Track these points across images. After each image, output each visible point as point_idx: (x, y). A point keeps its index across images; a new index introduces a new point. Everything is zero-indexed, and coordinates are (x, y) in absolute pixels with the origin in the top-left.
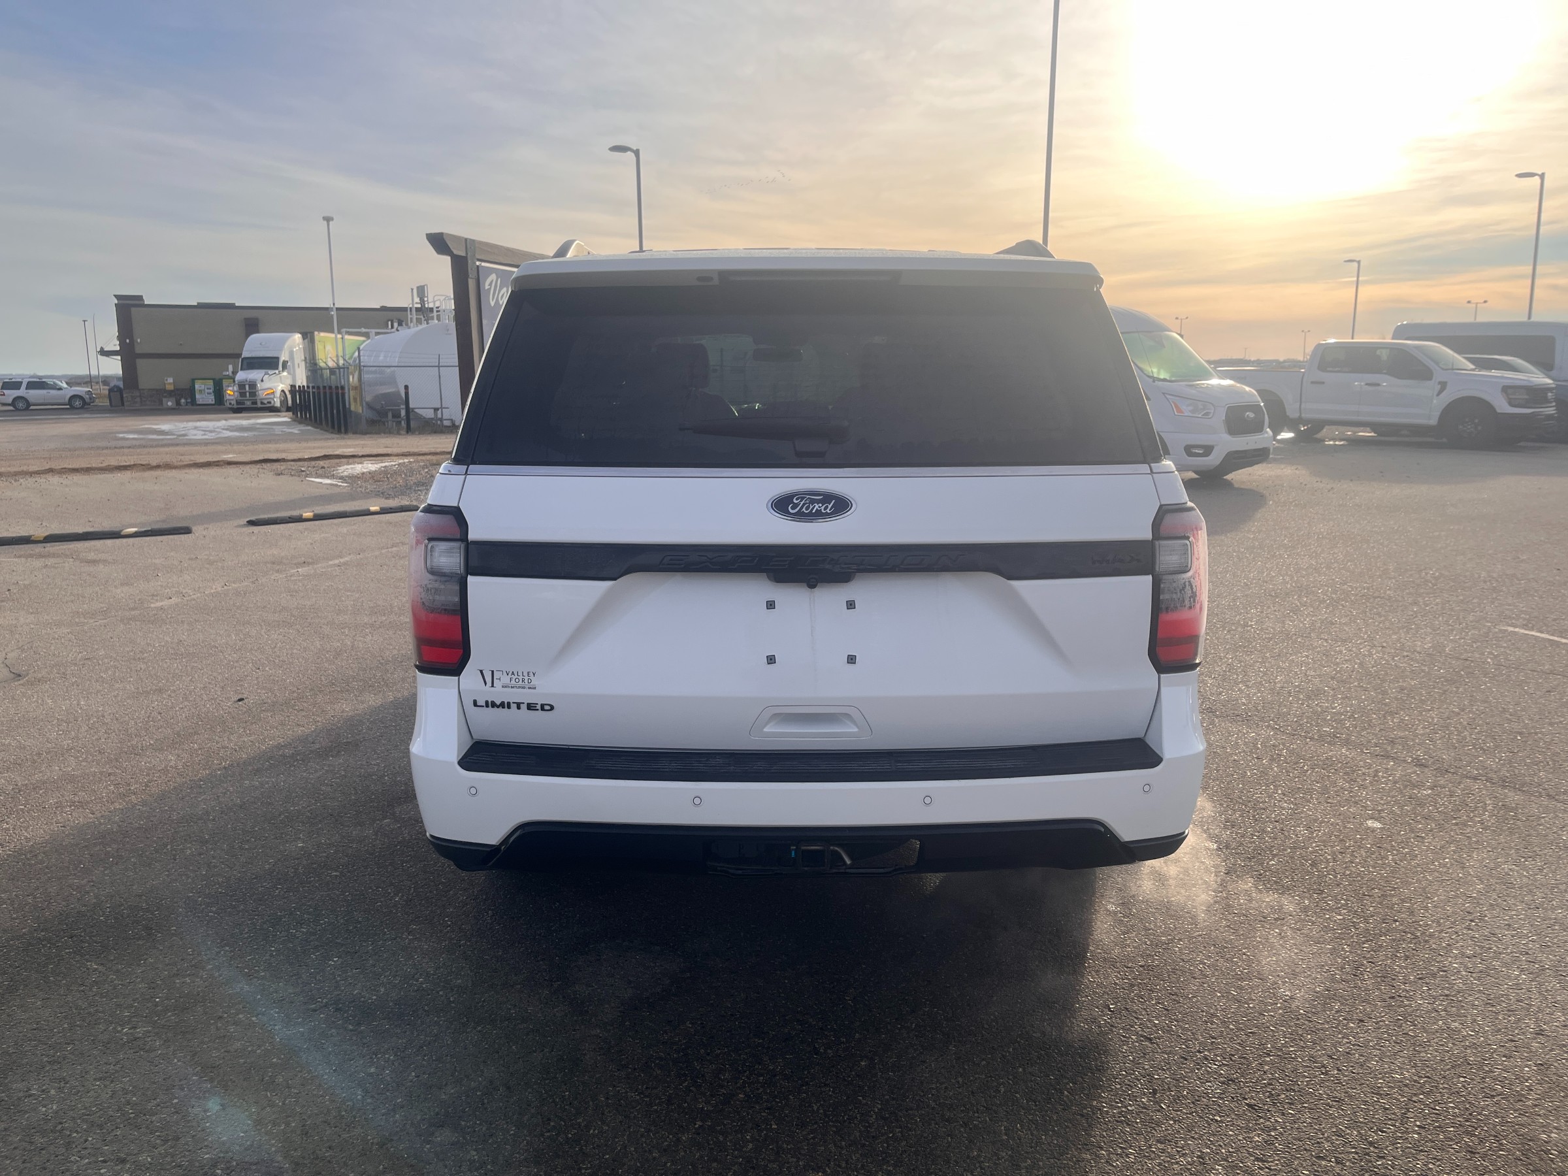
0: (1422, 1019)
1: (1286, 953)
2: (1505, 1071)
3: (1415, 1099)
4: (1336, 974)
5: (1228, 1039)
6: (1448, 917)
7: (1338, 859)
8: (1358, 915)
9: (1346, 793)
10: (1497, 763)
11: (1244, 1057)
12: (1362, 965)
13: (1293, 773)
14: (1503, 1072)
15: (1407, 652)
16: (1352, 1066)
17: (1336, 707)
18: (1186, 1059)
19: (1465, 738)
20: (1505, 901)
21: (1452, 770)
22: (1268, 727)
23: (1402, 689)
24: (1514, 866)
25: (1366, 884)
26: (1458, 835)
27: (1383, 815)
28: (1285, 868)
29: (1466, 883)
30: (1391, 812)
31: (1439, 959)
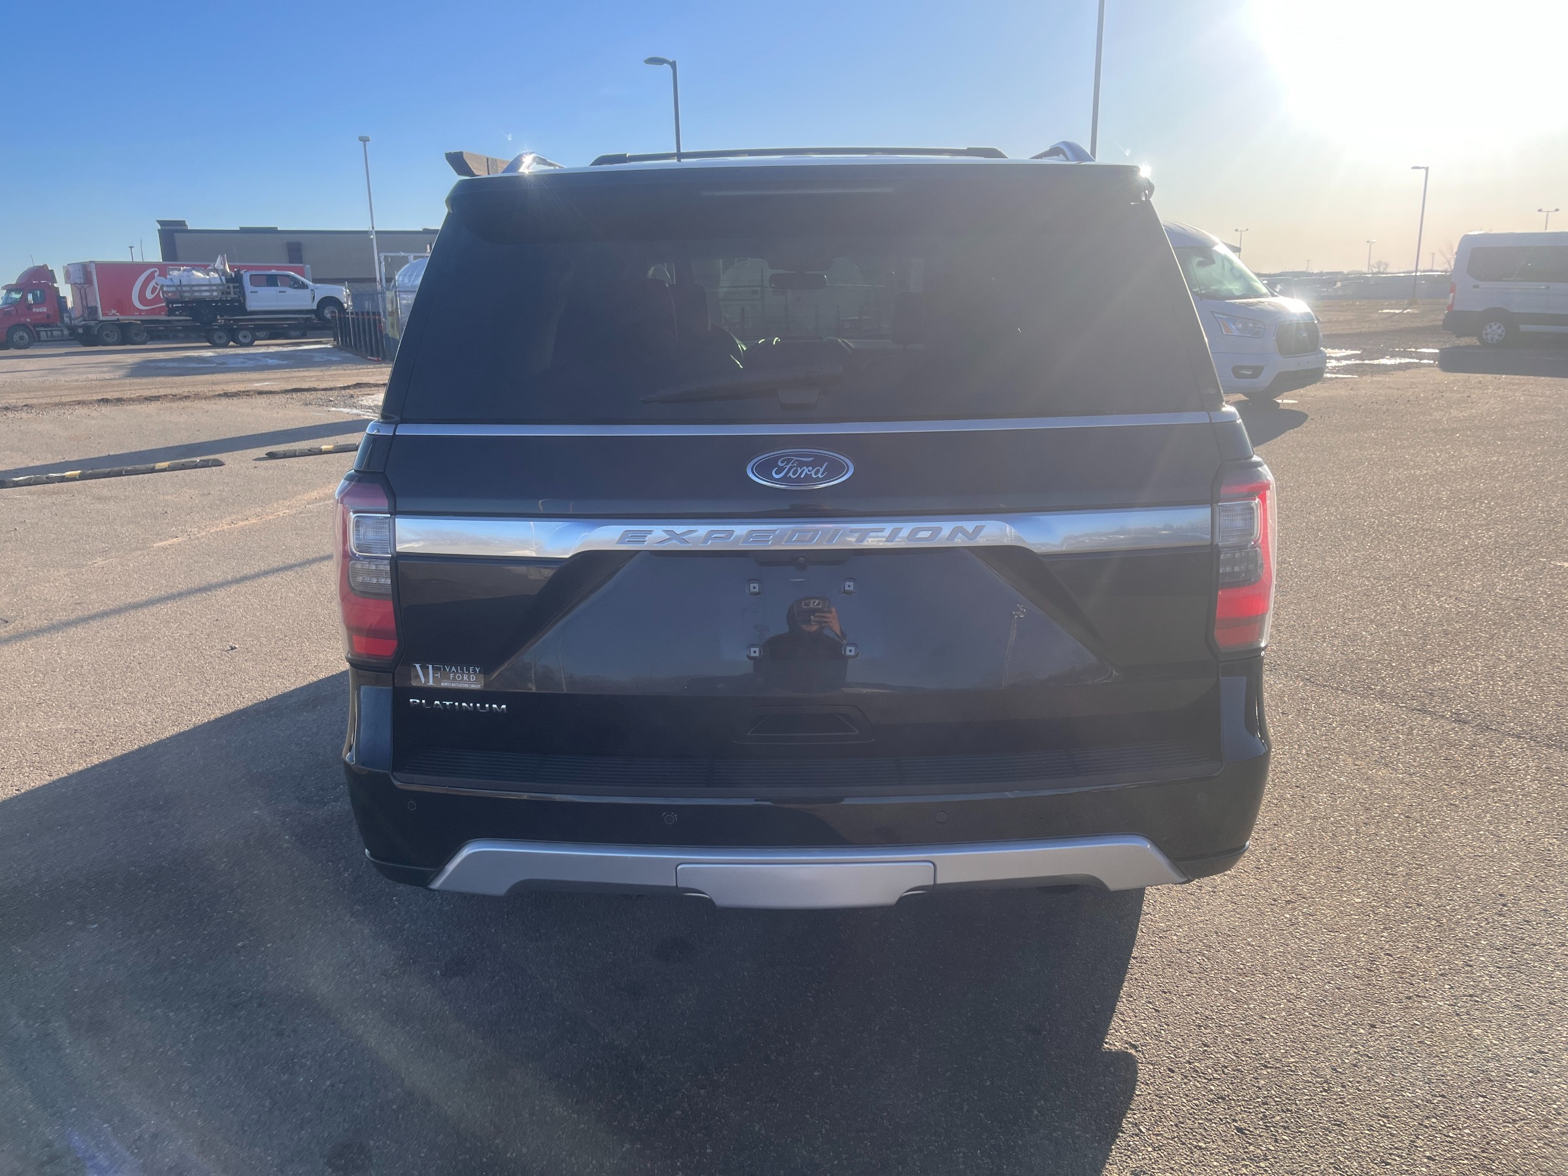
0: (1441, 1024)
1: (1295, 943)
2: (1531, 1090)
3: (1426, 1122)
4: (1348, 969)
5: (1222, 1047)
6: (1479, 900)
7: (1361, 830)
8: (1379, 898)
9: (1377, 753)
10: (1544, 718)
11: (1238, 1070)
12: (1380, 958)
13: (1320, 731)
14: (1528, 1091)
15: (1454, 591)
16: (1358, 1082)
17: (1373, 654)
18: (1173, 1072)
19: (1510, 688)
20: (1542, 881)
21: (1494, 727)
22: (1298, 676)
23: (1446, 633)
24: (1555, 840)
25: (1390, 860)
26: (1496, 802)
27: (1415, 779)
28: (1302, 841)
29: (1501, 860)
30: (1425, 776)
31: (1465, 950)
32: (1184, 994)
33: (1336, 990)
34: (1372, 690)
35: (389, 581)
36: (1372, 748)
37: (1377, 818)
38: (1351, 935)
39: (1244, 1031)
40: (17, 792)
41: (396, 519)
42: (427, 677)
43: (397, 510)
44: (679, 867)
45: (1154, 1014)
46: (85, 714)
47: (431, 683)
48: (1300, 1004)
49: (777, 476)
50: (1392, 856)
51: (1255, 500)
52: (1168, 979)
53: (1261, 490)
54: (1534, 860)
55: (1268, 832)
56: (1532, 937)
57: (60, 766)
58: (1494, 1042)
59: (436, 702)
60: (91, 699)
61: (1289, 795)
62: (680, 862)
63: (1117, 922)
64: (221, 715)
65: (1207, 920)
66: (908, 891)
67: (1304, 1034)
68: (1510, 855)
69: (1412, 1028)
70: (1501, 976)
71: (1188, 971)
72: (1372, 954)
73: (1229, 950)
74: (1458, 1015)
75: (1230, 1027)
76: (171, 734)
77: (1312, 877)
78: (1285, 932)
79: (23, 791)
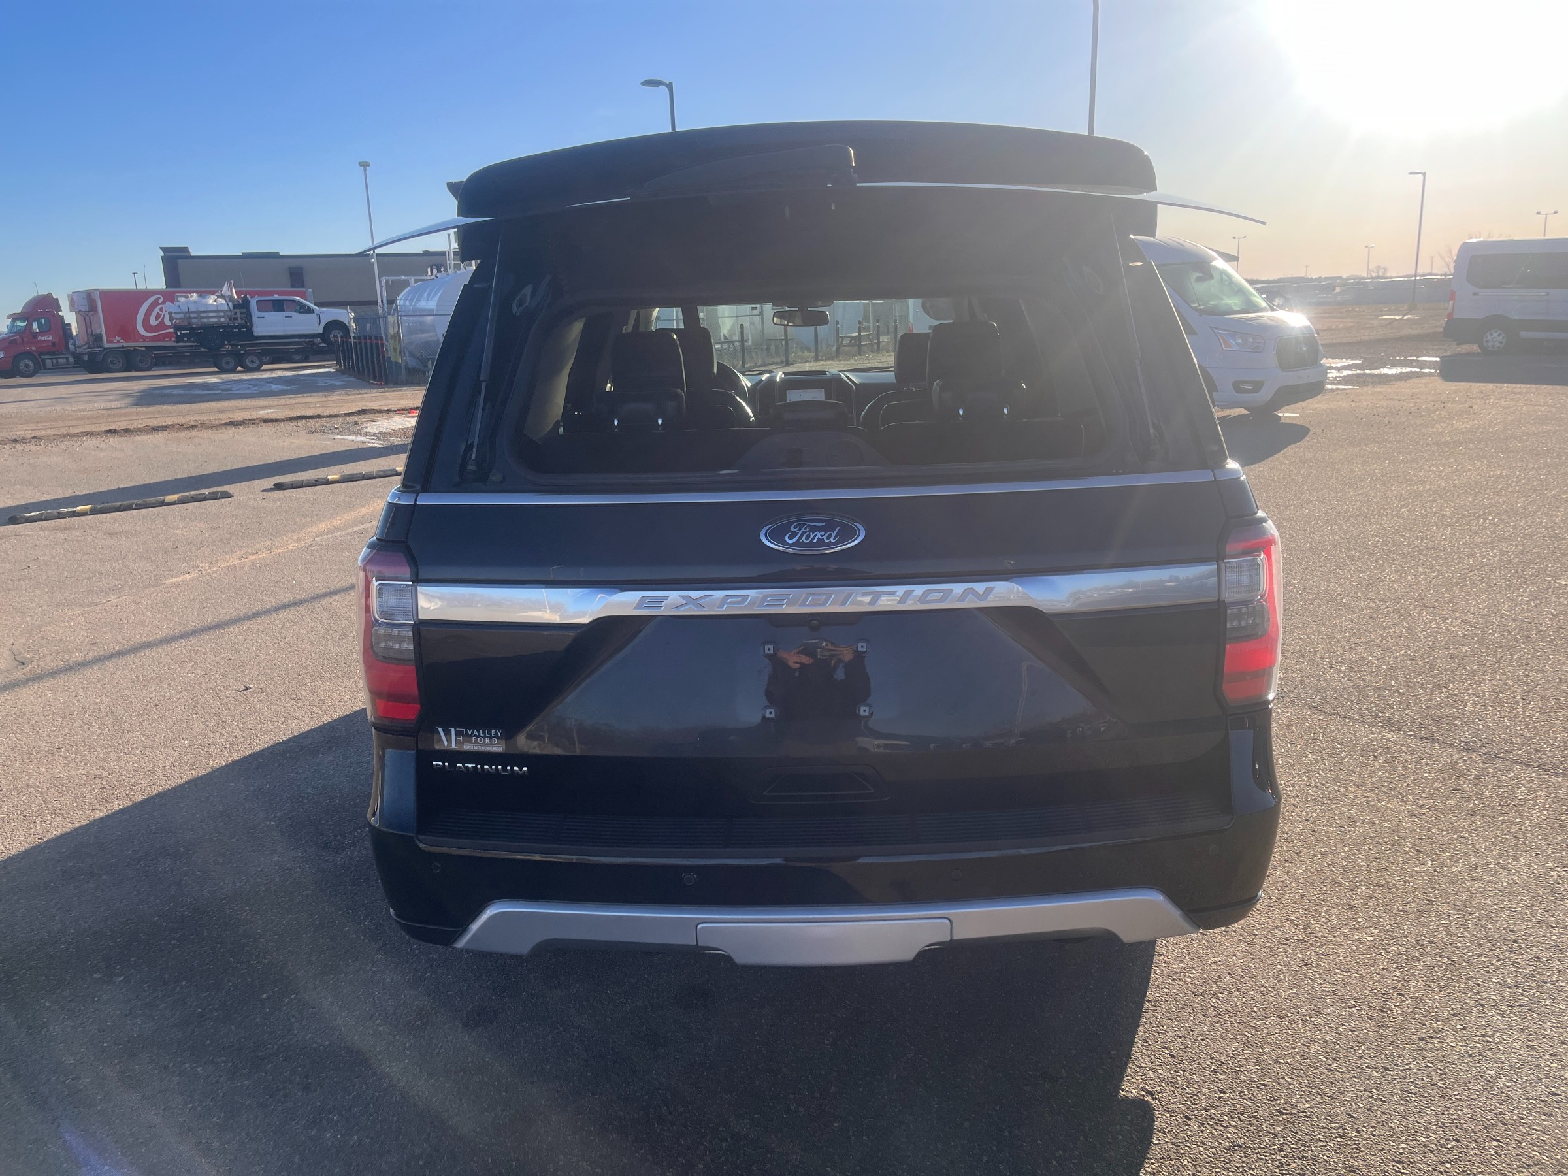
0: (1453, 1066)
2: (1544, 1133)
3: (1441, 1168)
4: (1362, 1010)
5: (1237, 1093)
6: (1489, 936)
7: (1372, 865)
8: (1390, 936)
9: (1386, 784)
10: (1551, 745)
11: (1254, 1117)
12: (1391, 998)
13: (1329, 761)
14: (1542, 1134)
15: (1460, 613)
16: (1373, 1127)
17: (1380, 680)
18: (1189, 1119)
19: (1517, 715)
20: (1552, 916)
21: (1502, 755)
22: (1304, 705)
23: (1452, 657)
24: (1564, 873)
25: (1401, 897)
26: (1505, 834)
27: (1425, 811)
28: (1313, 877)
29: (1511, 894)
30: (1435, 808)
31: (1477, 989)
32: (1199, 1039)
33: (1350, 1033)
34: (1380, 717)
35: (411, 647)
36: (1381, 779)
37: (1388, 852)
38: (1364, 975)
39: (1259, 1076)
40: (40, 841)
41: (418, 587)
42: (449, 741)
43: (420, 578)
44: (700, 926)
45: (1170, 1060)
46: (105, 759)
47: (453, 746)
48: (1315, 1047)
49: (790, 542)
50: (1403, 892)
51: (1260, 555)
52: (1182, 1023)
53: (1266, 546)
54: (1544, 894)
55: (1279, 868)
56: (1543, 975)
57: (81, 813)
58: (1508, 1084)
59: (458, 765)
60: (110, 743)
61: (1299, 830)
62: (698, 922)
63: (1131, 964)
64: (238, 758)
65: (1220, 961)
66: (925, 945)
67: (1319, 1078)
68: (1520, 889)
69: (1425, 1070)
70: (1512, 1015)
71: (1203, 1015)
72: (1384, 994)
73: (1243, 992)
74: (1470, 1056)
75: (1245, 1073)
76: (189, 778)
77: (1324, 914)
78: (1298, 973)
79: (45, 839)
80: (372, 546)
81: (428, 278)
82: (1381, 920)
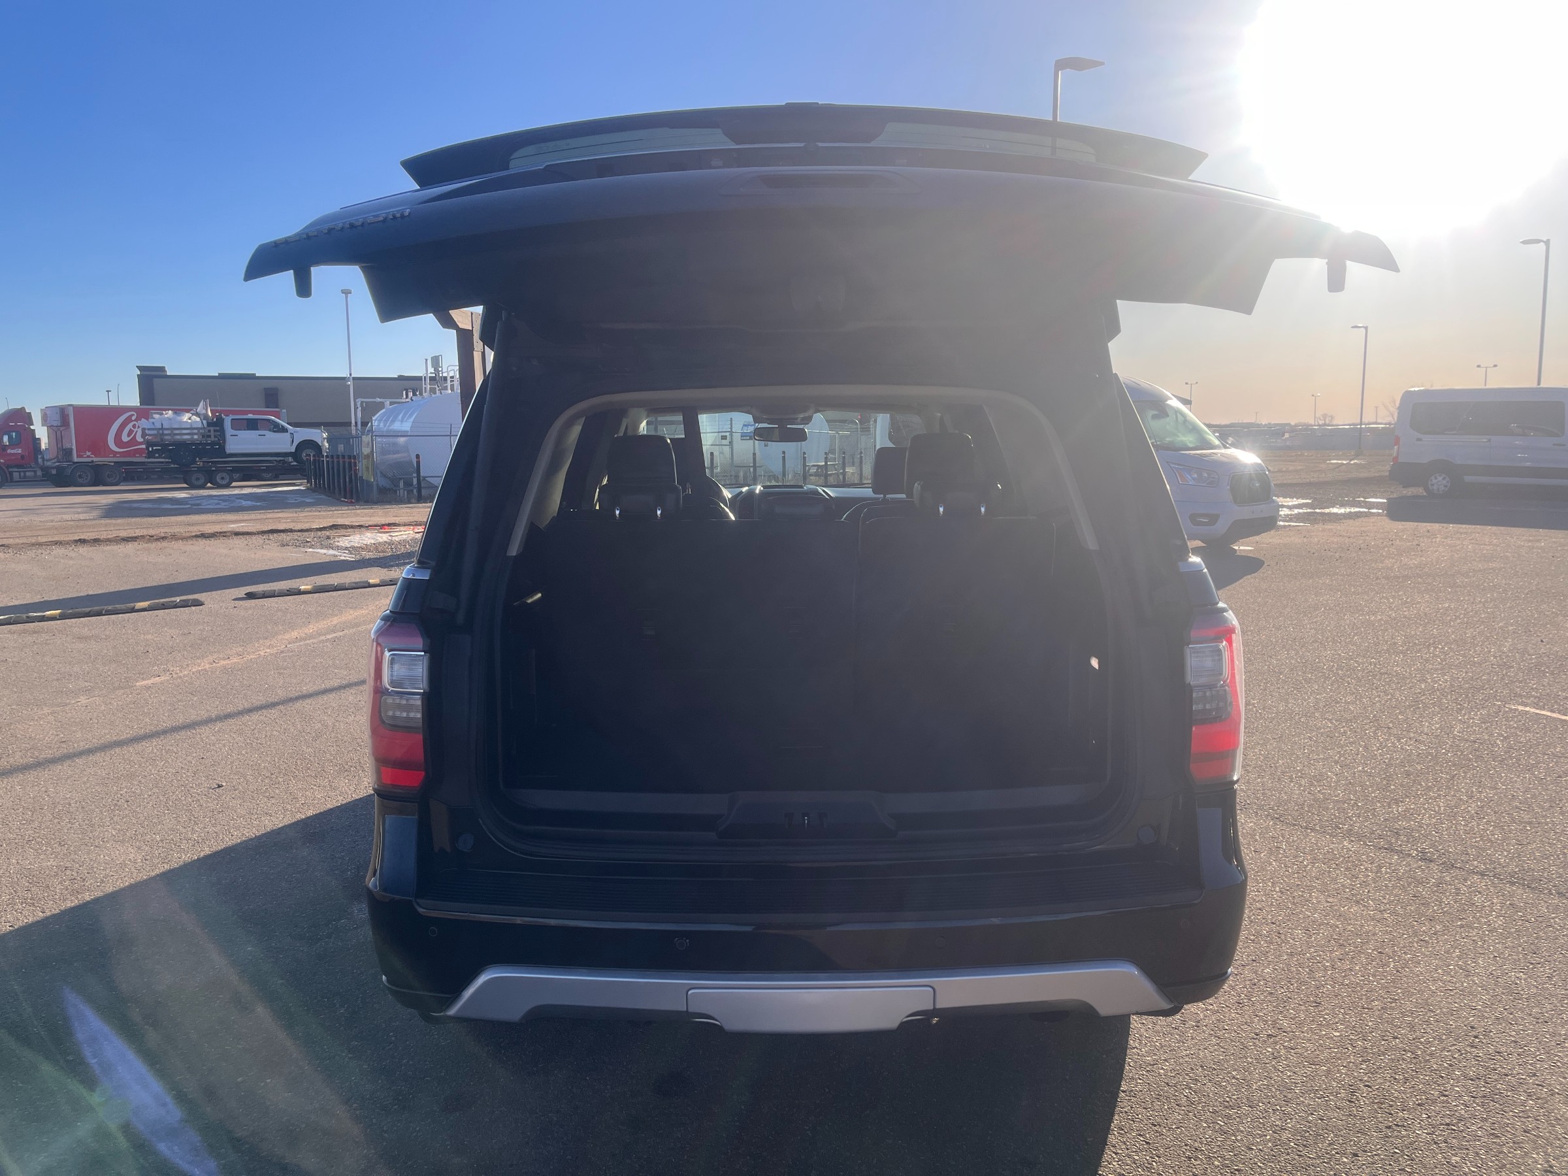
0: (1420, 1152)
1: (1278, 1076)
4: (1330, 1100)
6: (1451, 1032)
7: (1336, 966)
9: (1348, 890)
10: (1506, 856)
12: (1359, 1090)
13: (1292, 868)
15: (1414, 733)
17: (1339, 794)
19: (1472, 828)
20: (1511, 1014)
21: (1458, 865)
22: (1267, 816)
23: (1408, 774)
24: (1521, 974)
25: (1366, 995)
26: (1464, 938)
27: (1386, 915)
28: (1281, 976)
29: (1470, 993)
30: (1394, 913)
31: (1440, 1081)
32: (1174, 1127)
33: (1320, 1121)
34: (1340, 829)
35: (419, 715)
36: (1343, 886)
37: (1351, 954)
38: (1332, 1067)
39: (1232, 1161)
40: (11, 928)
44: (690, 992)
45: (1145, 1146)
46: (75, 851)
48: (1285, 1135)
51: (1222, 642)
52: (1157, 1112)
53: (1228, 633)
54: (1503, 993)
55: (1248, 968)
56: (1504, 1068)
57: (52, 902)
58: (1473, 1169)
60: (80, 836)
61: (1265, 932)
62: (689, 987)
63: (1105, 1056)
64: (210, 853)
65: (1192, 1054)
66: (908, 1017)
67: (1290, 1163)
68: (1480, 989)
69: (1392, 1156)
70: (1475, 1105)
71: (1177, 1105)
72: (1352, 1086)
73: (1215, 1083)
74: (1435, 1143)
75: (1219, 1159)
76: (161, 871)
77: (1292, 1011)
78: (1268, 1065)
79: (16, 927)
80: (385, 619)
81: (404, 401)
82: (1347, 1017)
